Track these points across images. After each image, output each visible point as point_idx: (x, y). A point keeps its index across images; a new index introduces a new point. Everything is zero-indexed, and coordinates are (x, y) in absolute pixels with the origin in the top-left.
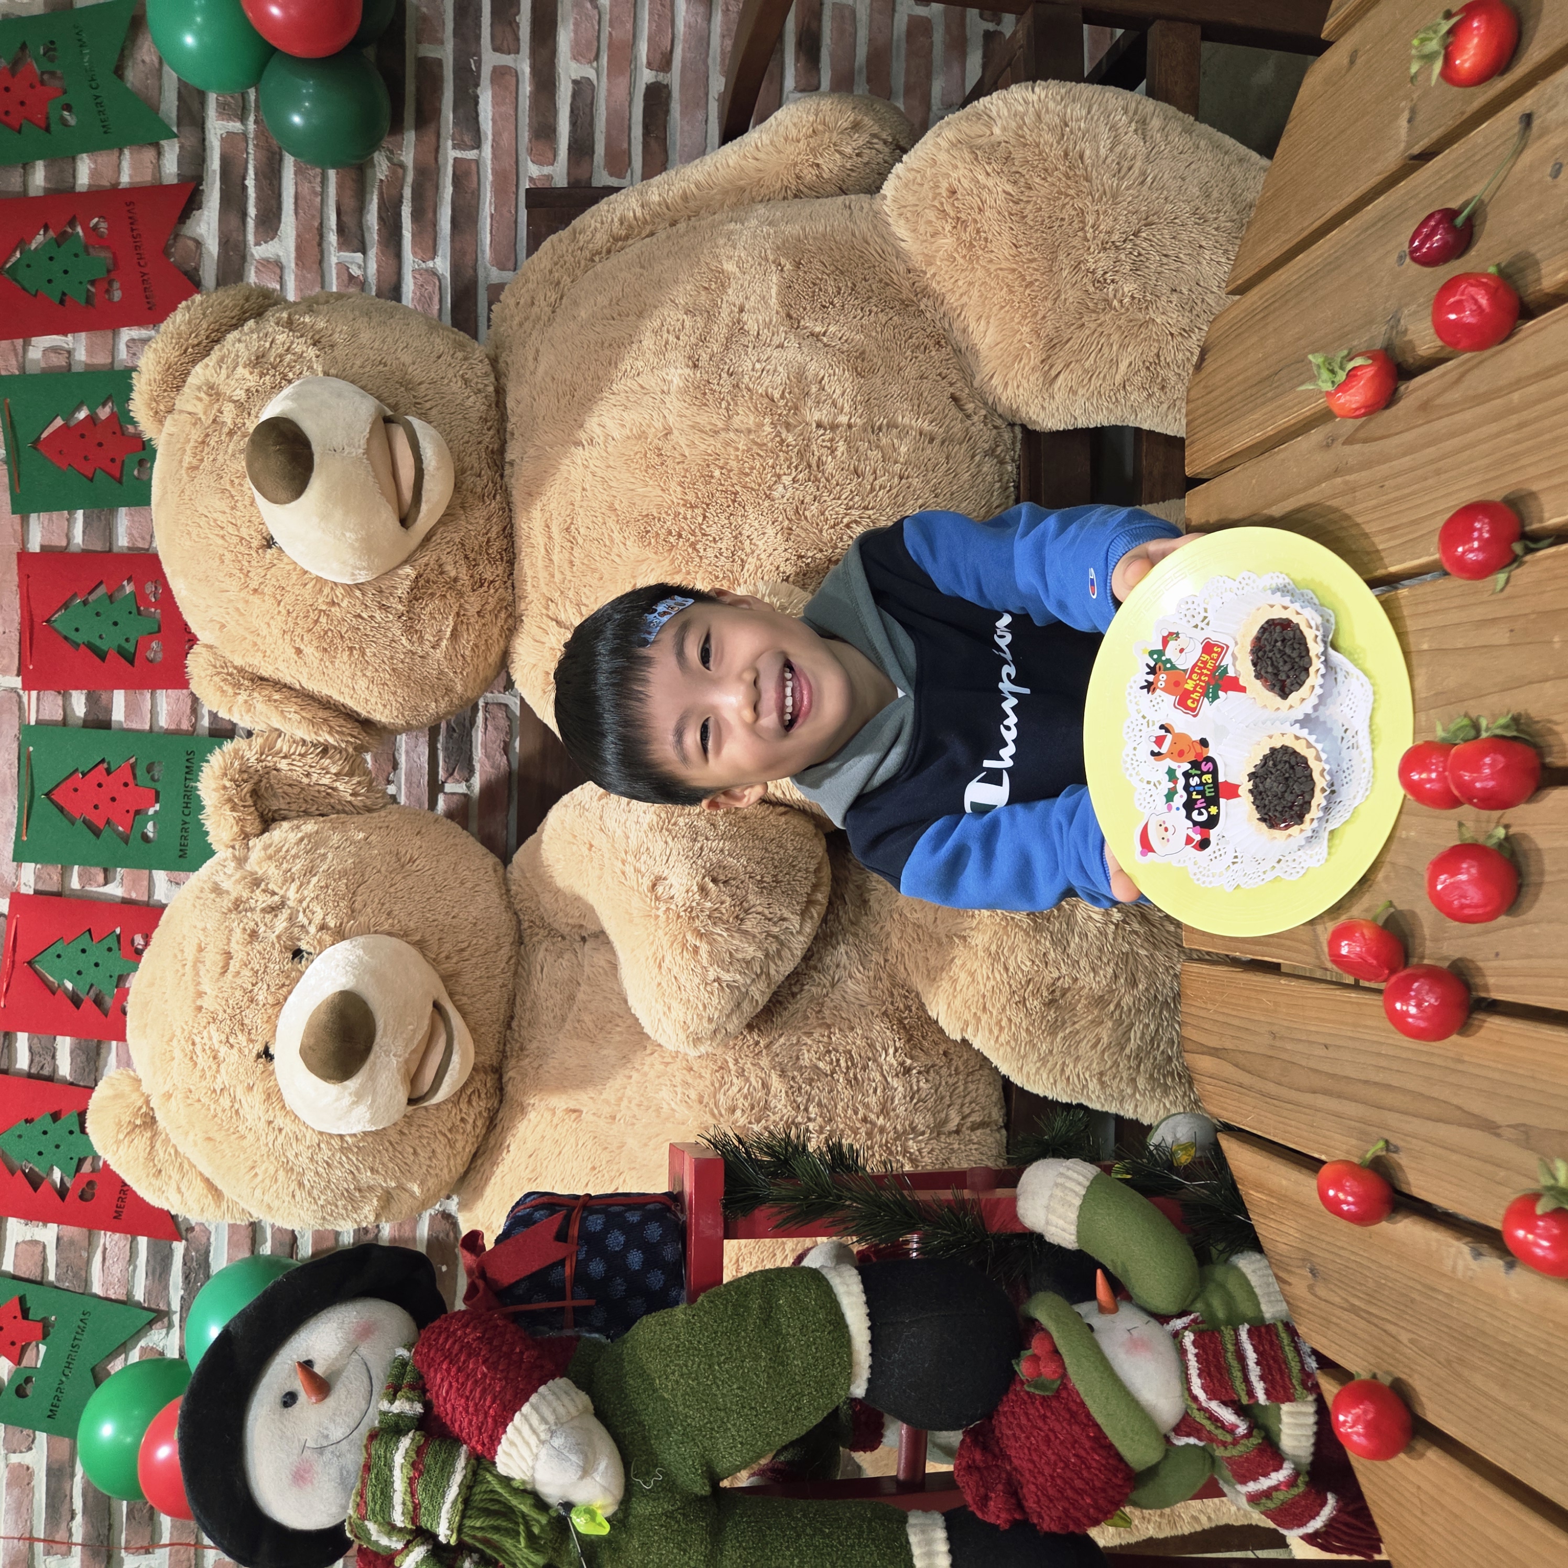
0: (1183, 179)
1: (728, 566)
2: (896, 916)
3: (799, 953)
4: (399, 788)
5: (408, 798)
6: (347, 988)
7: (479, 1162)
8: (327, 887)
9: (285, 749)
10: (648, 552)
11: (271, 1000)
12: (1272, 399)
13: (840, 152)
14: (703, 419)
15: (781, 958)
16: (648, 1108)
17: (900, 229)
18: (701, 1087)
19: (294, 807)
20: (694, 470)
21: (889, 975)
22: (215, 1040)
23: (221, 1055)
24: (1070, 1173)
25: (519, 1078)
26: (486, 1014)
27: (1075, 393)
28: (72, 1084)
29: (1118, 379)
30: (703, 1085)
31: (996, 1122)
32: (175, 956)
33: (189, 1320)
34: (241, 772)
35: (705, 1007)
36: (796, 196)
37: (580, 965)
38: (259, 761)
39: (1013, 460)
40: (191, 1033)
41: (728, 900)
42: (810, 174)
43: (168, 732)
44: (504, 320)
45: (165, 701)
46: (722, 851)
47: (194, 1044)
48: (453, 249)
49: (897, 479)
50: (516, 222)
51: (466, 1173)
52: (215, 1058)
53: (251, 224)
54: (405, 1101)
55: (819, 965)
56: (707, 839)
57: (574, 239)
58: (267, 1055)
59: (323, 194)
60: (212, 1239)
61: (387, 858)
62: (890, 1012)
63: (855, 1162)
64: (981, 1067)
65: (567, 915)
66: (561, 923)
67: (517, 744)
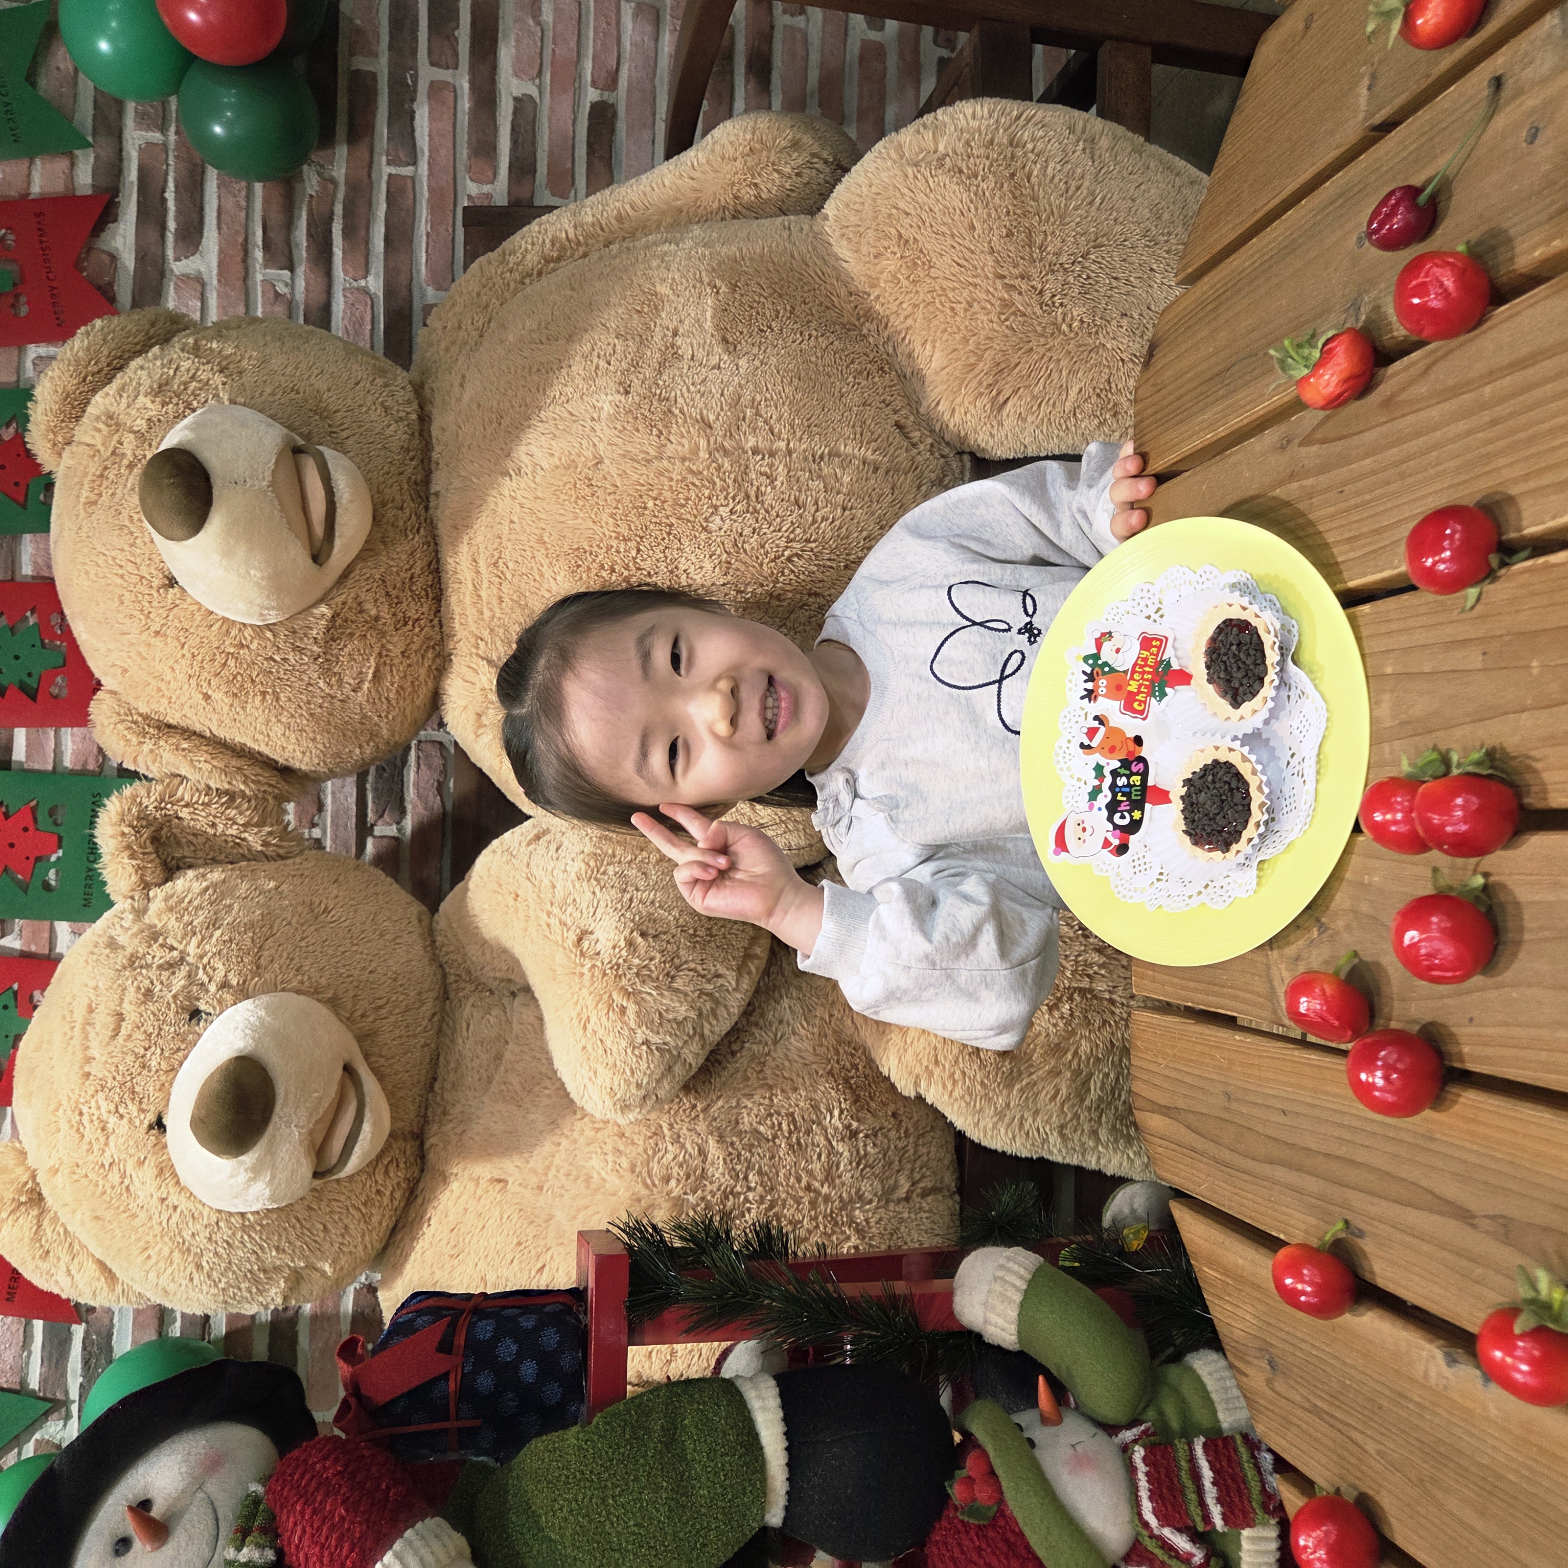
0: (1133, 200)
3: (736, 1011)
4: (324, 832)
5: (335, 839)
6: (245, 1052)
8: (231, 941)
9: (187, 797)
11: (165, 1066)
12: (1224, 397)
13: (778, 172)
14: (634, 447)
15: (716, 1017)
16: (577, 1178)
17: (842, 250)
18: (633, 1155)
19: (200, 854)
20: (627, 501)
21: (833, 1033)
22: (103, 1111)
23: (110, 1126)
24: (1011, 1265)
25: (441, 1145)
26: (406, 1076)
27: (1024, 420)
29: (1069, 406)
30: (635, 1152)
31: (948, 1188)
35: (632, 1071)
36: (734, 217)
37: (509, 1022)
38: (158, 809)
40: (77, 1102)
41: (658, 956)
42: (748, 194)
43: (72, 773)
44: (431, 345)
45: (70, 739)
46: (653, 903)
47: (81, 1114)
48: (386, 267)
49: (839, 510)
50: (453, 240)
51: (385, 1249)
52: (103, 1129)
53: (170, 238)
54: (310, 1175)
55: (761, 1022)
56: (637, 889)
57: (503, 261)
58: (159, 1125)
59: (248, 209)
60: (115, 1321)
61: (300, 909)
62: (835, 1071)
63: (786, 1247)
64: (932, 1128)
65: (494, 969)
66: (488, 976)
67: (451, 784)
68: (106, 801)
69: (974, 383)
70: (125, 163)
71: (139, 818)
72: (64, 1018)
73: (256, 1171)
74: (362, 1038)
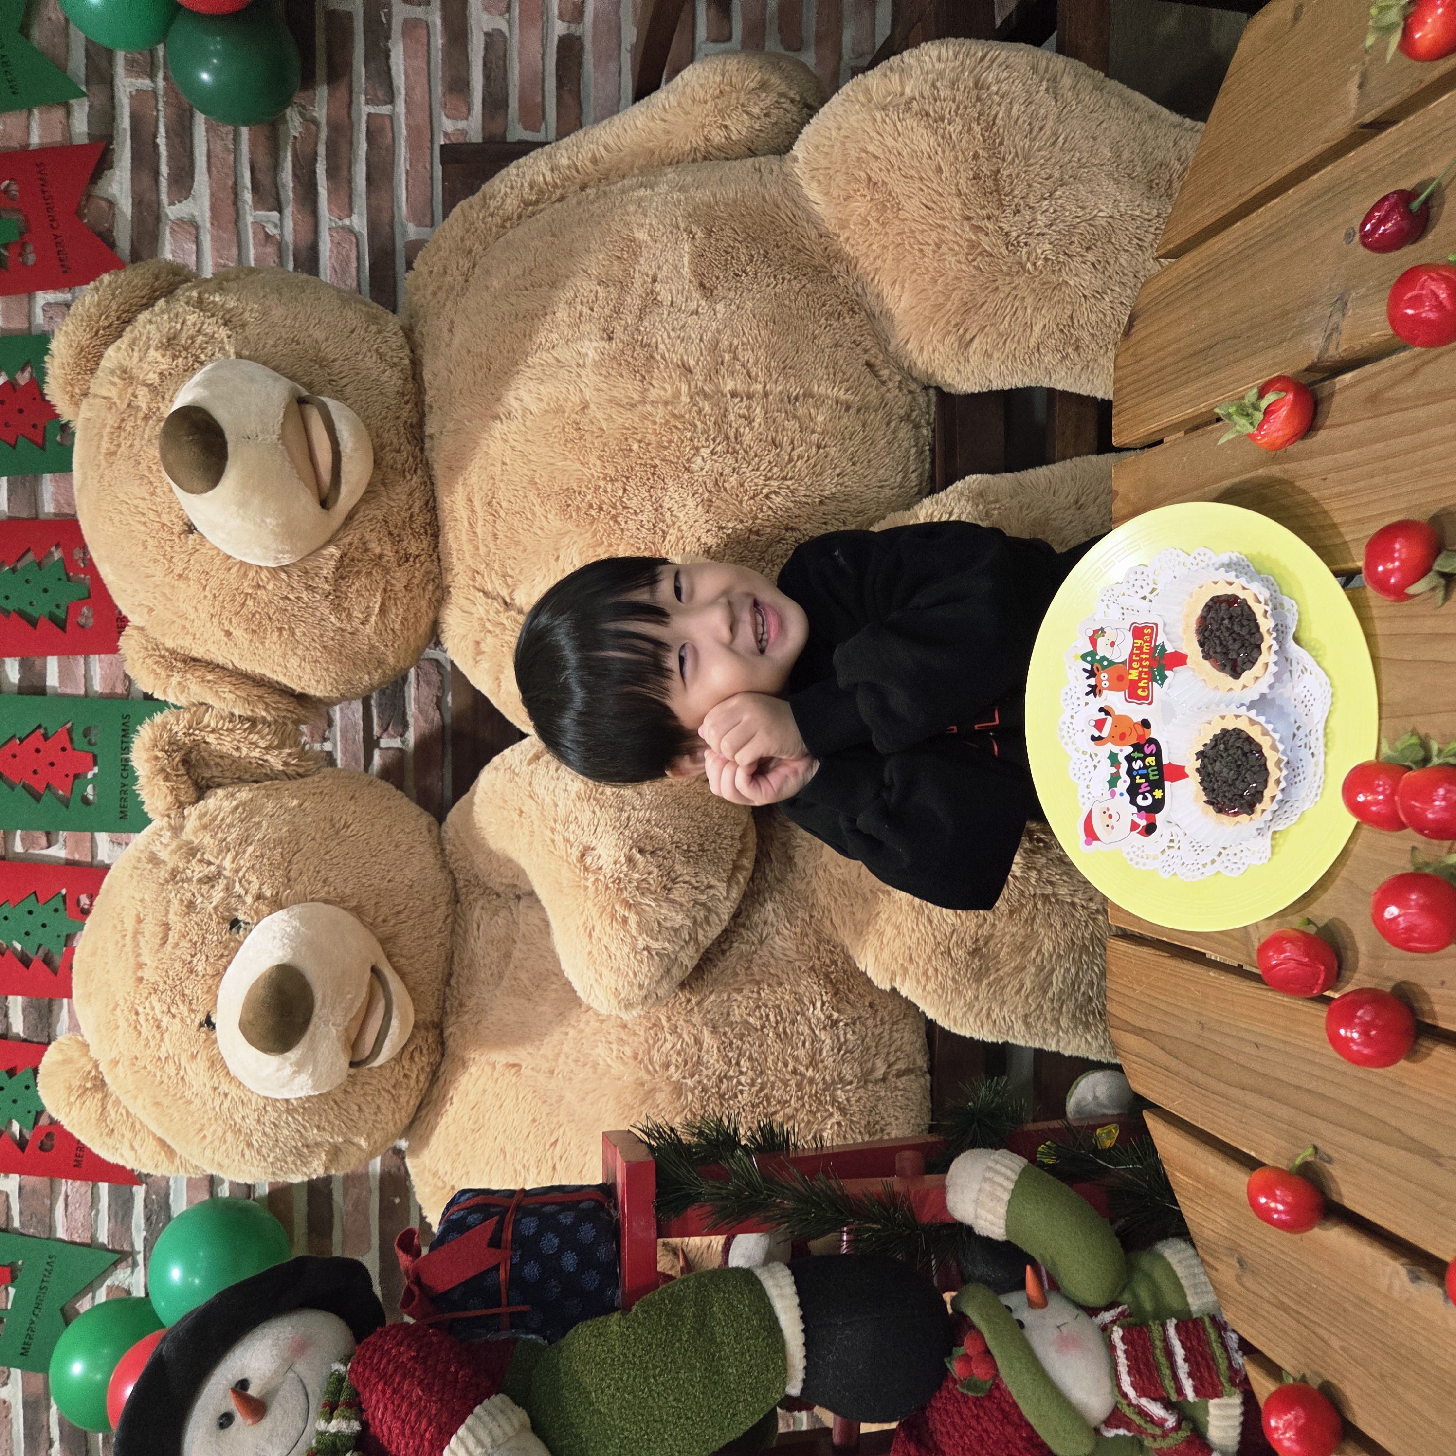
0: (1095, 139)
1: (650, 537)
2: (821, 873)
3: (726, 917)
4: (335, 745)
5: (345, 751)
6: (285, 961)
7: (424, 1112)
8: (262, 856)
9: (213, 724)
10: (570, 525)
11: (210, 971)
13: (747, 113)
14: (619, 392)
16: (585, 1065)
17: (812, 192)
18: (636, 1044)
19: (228, 774)
20: (613, 444)
21: (815, 931)
22: (157, 1011)
23: (164, 1025)
24: (998, 1166)
25: (459, 1033)
26: (424, 973)
27: (990, 356)
28: (25, 1041)
29: (1033, 342)
30: (637, 1042)
31: (920, 1068)
32: (115, 927)
33: (153, 1260)
35: (635, 974)
36: (705, 158)
37: (515, 922)
38: (187, 735)
39: (928, 424)
40: (133, 1003)
41: (656, 870)
42: (718, 137)
43: (102, 697)
44: (418, 289)
45: (98, 665)
46: (648, 821)
47: (137, 1014)
48: (369, 206)
49: (814, 449)
50: (431, 178)
51: (412, 1123)
52: (158, 1027)
53: (164, 183)
54: (347, 1065)
55: (748, 923)
56: (634, 809)
57: (484, 205)
58: (209, 1024)
59: (236, 152)
60: (171, 1187)
61: (322, 825)
62: (817, 967)
63: (787, 1141)
64: (905, 1016)
65: (500, 875)
66: (495, 882)
67: (449, 698)
68: (139, 728)
69: (942, 324)
70: (118, 111)
71: (170, 743)
74: (384, 942)
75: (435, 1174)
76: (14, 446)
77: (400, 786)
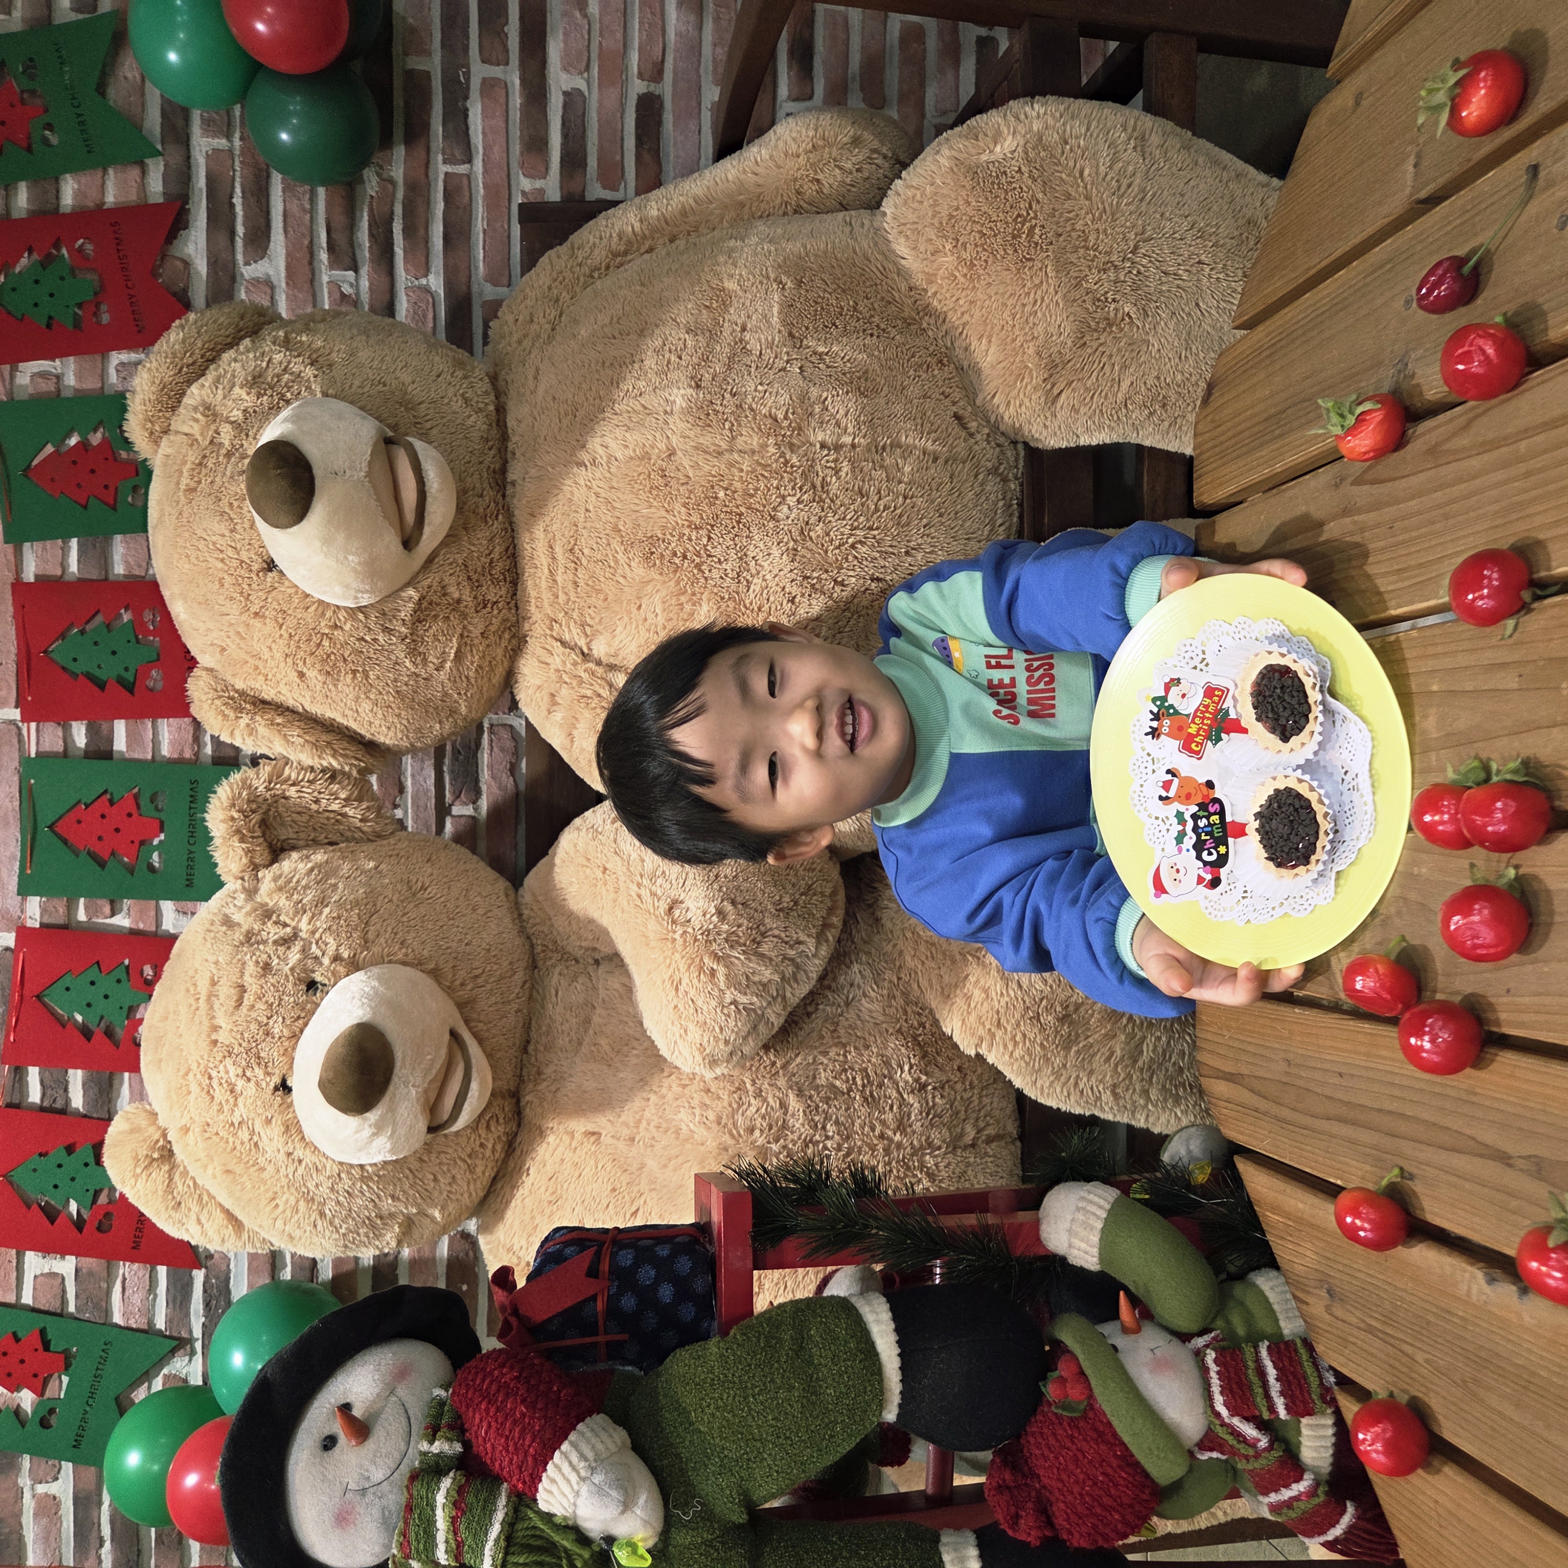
0: (1182, 196)
1: (733, 587)
2: (908, 934)
3: (814, 976)
4: (406, 812)
5: (416, 819)
6: (364, 1020)
7: (500, 1184)
8: (339, 917)
9: (293, 776)
10: (654, 574)
11: (287, 1033)
12: (1281, 436)
13: (840, 168)
14: (706, 440)
15: (796, 980)
16: (667, 1130)
17: (900, 247)
18: (719, 1109)
19: (302, 835)
20: (699, 491)
21: (903, 993)
22: (232, 1074)
23: (238, 1089)
24: (1092, 1197)
25: (536, 1101)
26: (502, 1039)
27: (1077, 412)
28: (85, 1116)
29: (1120, 398)
30: (721, 1106)
31: (1010, 1135)
33: (214, 1347)
34: (249, 801)
35: (721, 1029)
36: (797, 212)
37: (594, 988)
38: (268, 789)
39: (1017, 478)
40: (206, 1067)
41: (745, 923)
42: (809, 190)
43: (171, 762)
44: (503, 337)
45: (167, 730)
47: (210, 1078)
48: (446, 265)
49: (900, 499)
50: (509, 236)
51: (486, 1197)
52: (232, 1091)
53: (239, 243)
54: (425, 1129)
55: (834, 985)
57: (572, 255)
58: (284, 1087)
59: (313, 211)
60: (232, 1266)
61: (399, 887)
62: (905, 1029)
63: (878, 1186)
64: (995, 1081)
65: (580, 938)
66: (574, 945)
67: (524, 765)
68: (216, 788)
70: (194, 170)
72: (188, 990)
73: (379, 1128)
74: (462, 1006)
75: (509, 1250)
76: (85, 507)
77: (474, 851)
